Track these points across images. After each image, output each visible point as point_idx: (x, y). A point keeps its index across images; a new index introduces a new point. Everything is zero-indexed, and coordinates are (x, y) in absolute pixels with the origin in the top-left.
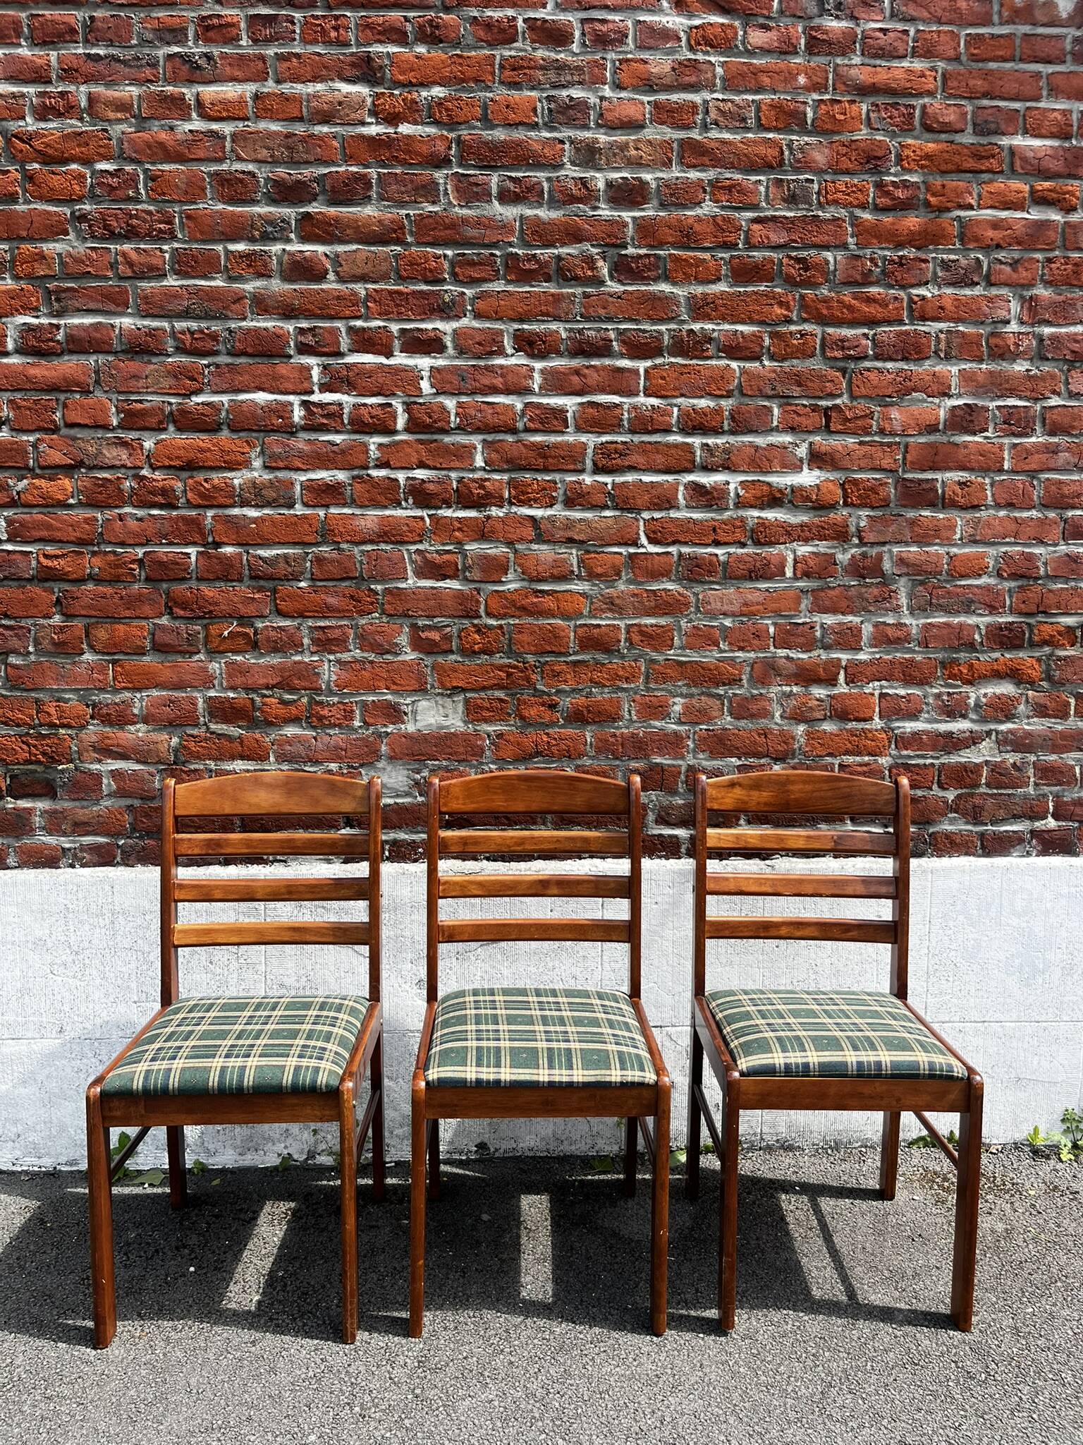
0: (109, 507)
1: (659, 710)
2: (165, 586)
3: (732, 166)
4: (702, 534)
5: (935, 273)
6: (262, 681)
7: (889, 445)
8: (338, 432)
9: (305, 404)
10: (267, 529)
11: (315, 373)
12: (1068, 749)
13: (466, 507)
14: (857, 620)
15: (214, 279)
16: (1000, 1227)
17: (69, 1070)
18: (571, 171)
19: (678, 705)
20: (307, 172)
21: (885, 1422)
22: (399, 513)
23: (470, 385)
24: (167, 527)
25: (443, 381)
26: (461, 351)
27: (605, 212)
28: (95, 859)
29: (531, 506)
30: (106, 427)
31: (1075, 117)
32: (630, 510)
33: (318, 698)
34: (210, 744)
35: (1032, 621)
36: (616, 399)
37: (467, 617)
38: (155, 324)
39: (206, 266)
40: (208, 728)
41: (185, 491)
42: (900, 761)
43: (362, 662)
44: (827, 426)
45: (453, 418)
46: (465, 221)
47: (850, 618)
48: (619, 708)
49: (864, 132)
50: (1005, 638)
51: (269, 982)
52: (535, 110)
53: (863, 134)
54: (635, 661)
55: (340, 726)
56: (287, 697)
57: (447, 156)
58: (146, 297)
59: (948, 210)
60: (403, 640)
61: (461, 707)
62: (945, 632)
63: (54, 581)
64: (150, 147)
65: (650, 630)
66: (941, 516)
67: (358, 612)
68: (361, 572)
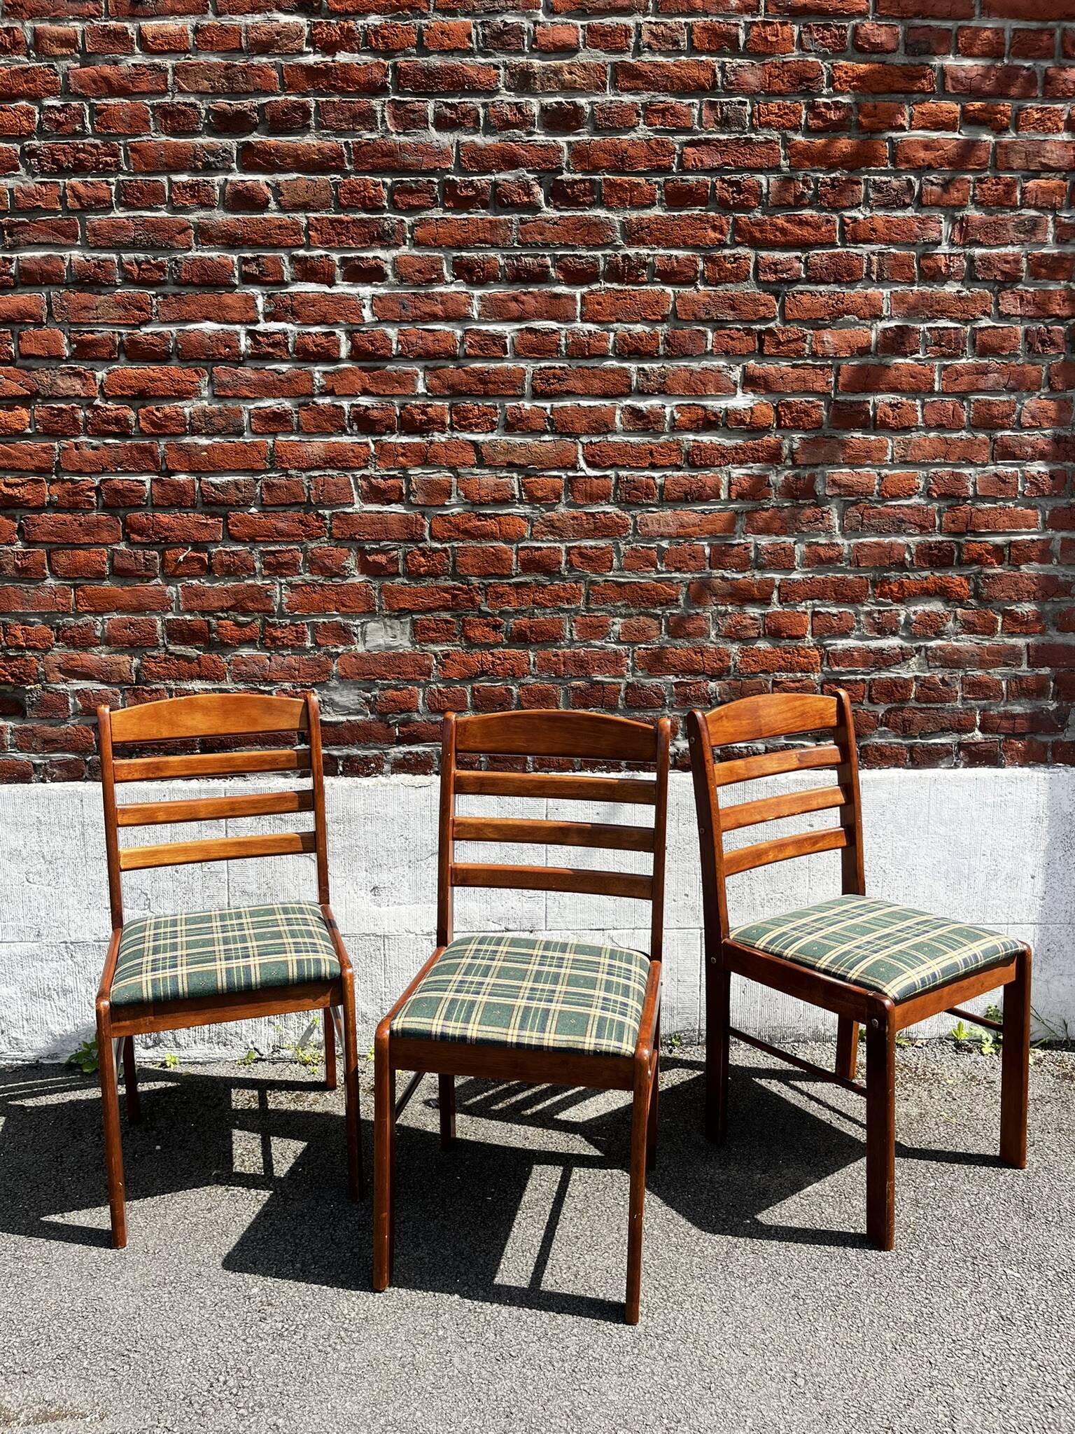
0: (66, 436)
1: (599, 630)
2: (121, 512)
3: (665, 90)
4: (639, 457)
5: (867, 195)
6: (216, 604)
7: (821, 368)
8: (283, 361)
9: (251, 334)
10: (217, 456)
11: (260, 302)
12: (994, 664)
13: (408, 433)
14: (792, 540)
15: (159, 210)
16: (915, 1112)
17: (47, 972)
18: (507, 97)
19: (617, 625)
20: (247, 103)
21: (782, 1279)
22: (345, 439)
23: (410, 313)
24: (122, 455)
25: (384, 309)
26: (402, 279)
27: (540, 138)
28: (65, 774)
29: (472, 432)
30: (59, 358)
31: (1007, 35)
32: (569, 435)
33: (270, 620)
35: (962, 540)
36: (554, 325)
37: (412, 540)
38: (104, 256)
39: (151, 198)
40: (167, 650)
41: (137, 420)
42: (831, 677)
43: (312, 584)
44: (761, 349)
45: (394, 346)
46: (402, 147)
47: (784, 539)
48: (561, 628)
49: (796, 53)
50: (935, 557)
51: (231, 889)
52: (469, 36)
53: (794, 56)
54: (576, 582)
55: (292, 646)
56: (241, 619)
57: (384, 84)
58: (94, 230)
59: (881, 131)
60: (351, 562)
61: (408, 629)
62: (876, 551)
63: (16, 508)
64: (94, 82)
65: (589, 552)
66: (873, 437)
67: (307, 536)
68: (309, 498)
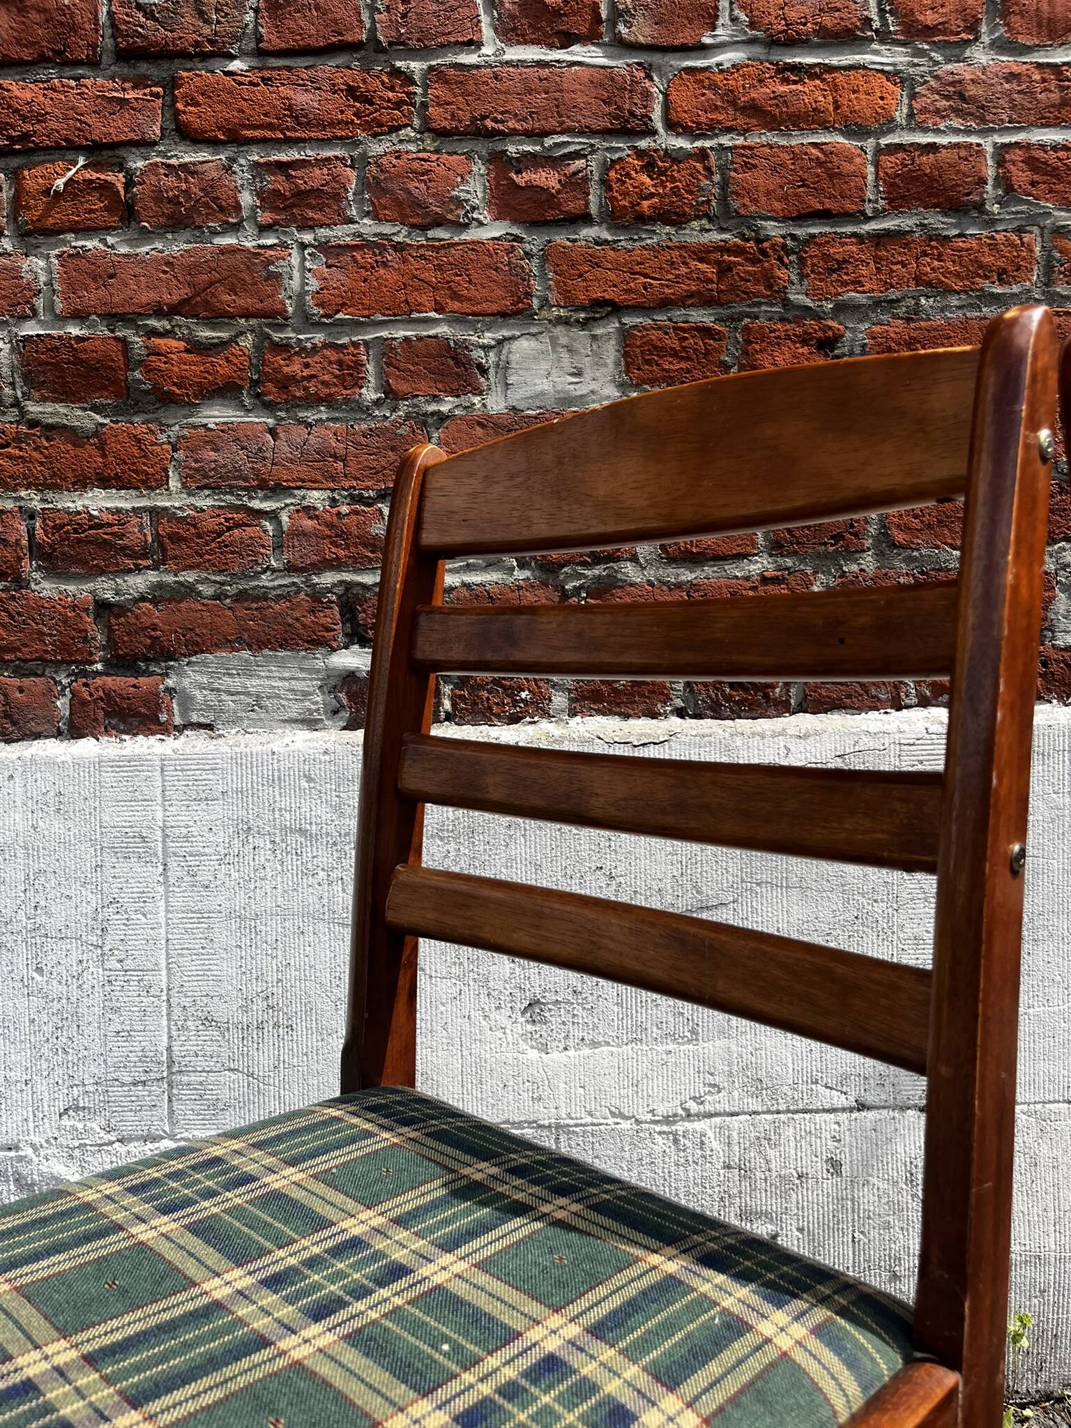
6: (146, 297)
33: (277, 336)
34: (28, 451)
37: (626, 132)
40: (23, 412)
43: (378, 246)
51: (177, 1012)
54: (1020, 231)
55: (329, 401)
56: (205, 334)
60: (474, 189)
61: (611, 351)
67: (366, 127)
68: (373, 30)
